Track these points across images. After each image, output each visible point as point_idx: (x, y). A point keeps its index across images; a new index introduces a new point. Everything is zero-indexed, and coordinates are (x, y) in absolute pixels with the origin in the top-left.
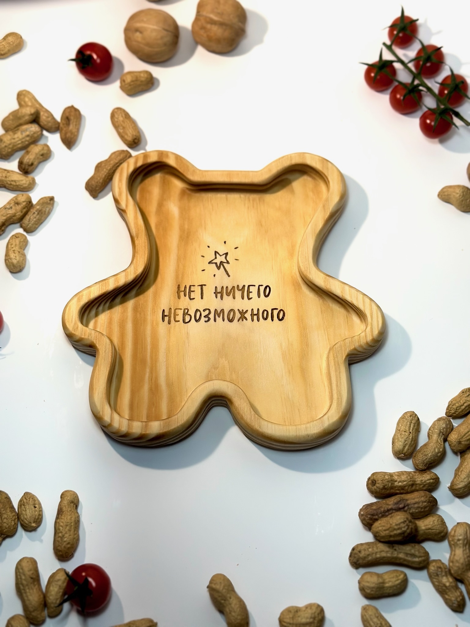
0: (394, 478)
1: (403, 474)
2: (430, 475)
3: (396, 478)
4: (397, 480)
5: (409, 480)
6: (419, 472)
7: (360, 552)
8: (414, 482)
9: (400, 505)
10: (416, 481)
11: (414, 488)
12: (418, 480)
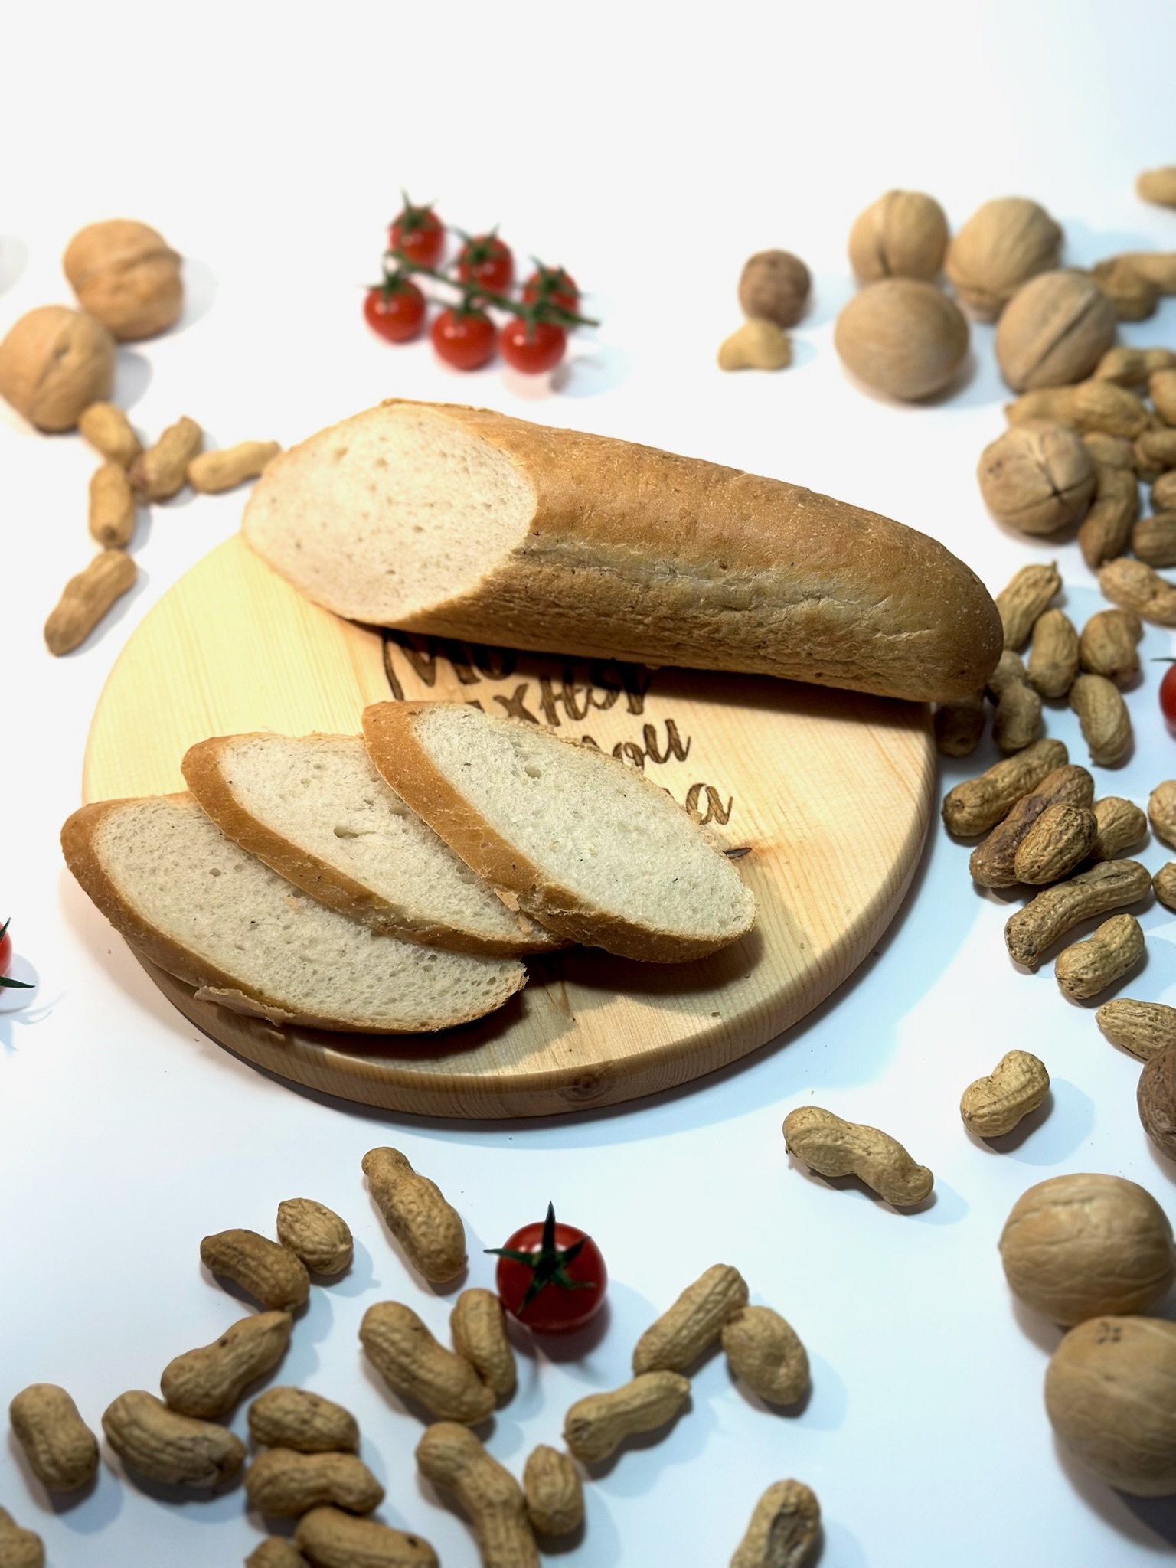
2: (1045, 747)
7: (1023, 924)
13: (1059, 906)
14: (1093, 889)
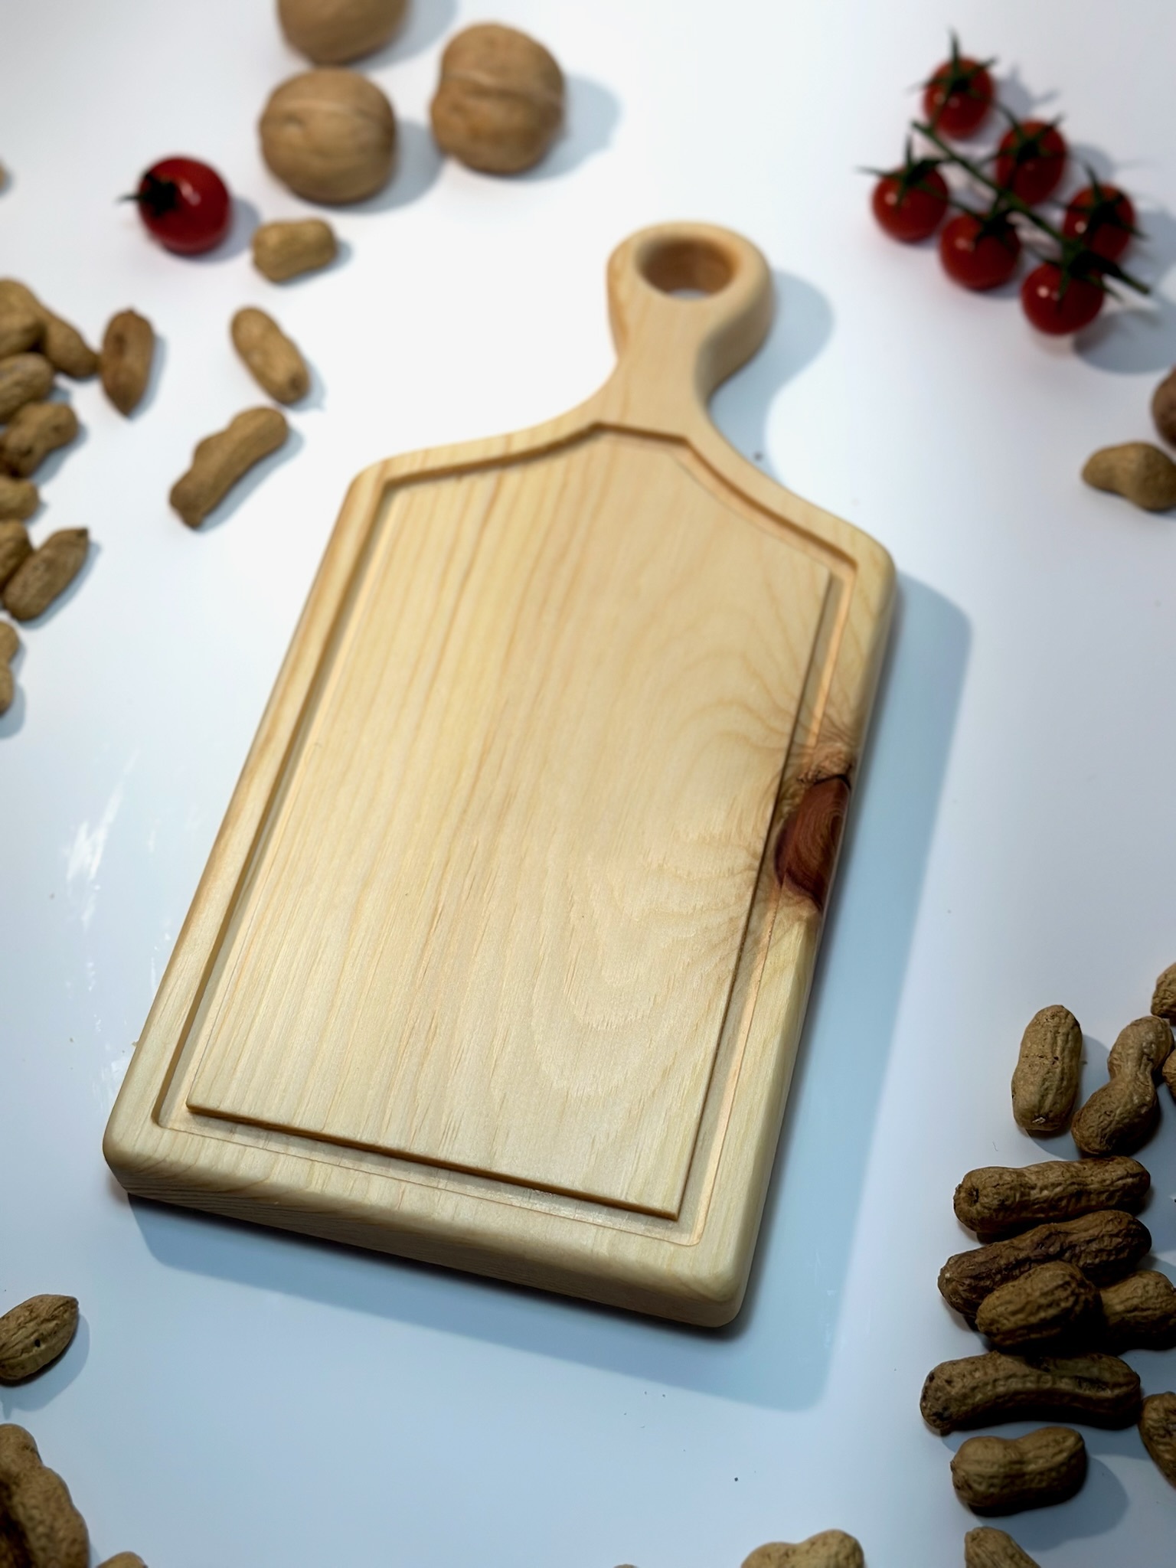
0: (1026, 1179)
1: (1051, 1168)
2: (1124, 1166)
3: (1032, 1179)
4: (1036, 1185)
5: (1068, 1182)
6: (1094, 1160)
7: (949, 1382)
8: (1081, 1187)
9: (1050, 1247)
10: (1088, 1183)
11: (1083, 1202)
12: (1092, 1180)
13: (1002, 1383)
14: (1054, 1383)
